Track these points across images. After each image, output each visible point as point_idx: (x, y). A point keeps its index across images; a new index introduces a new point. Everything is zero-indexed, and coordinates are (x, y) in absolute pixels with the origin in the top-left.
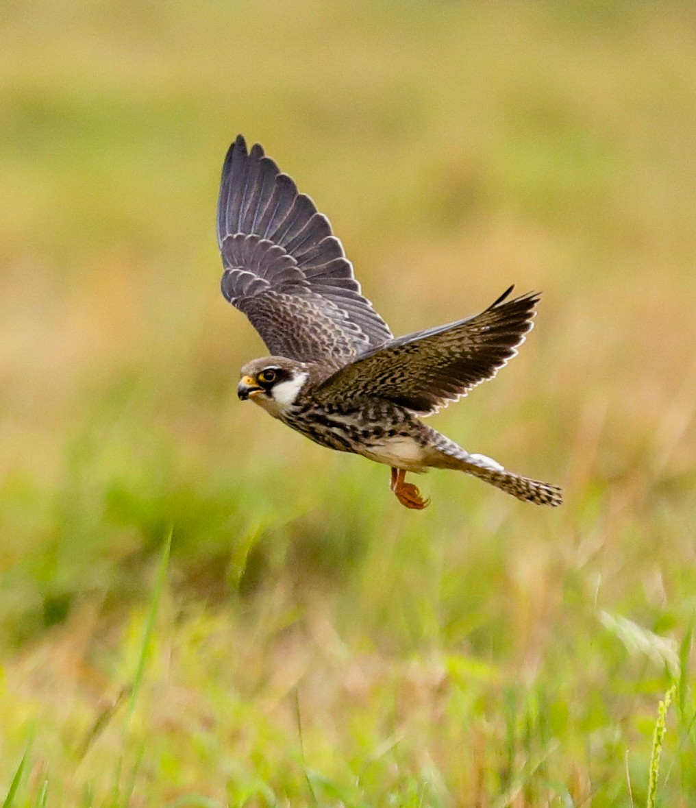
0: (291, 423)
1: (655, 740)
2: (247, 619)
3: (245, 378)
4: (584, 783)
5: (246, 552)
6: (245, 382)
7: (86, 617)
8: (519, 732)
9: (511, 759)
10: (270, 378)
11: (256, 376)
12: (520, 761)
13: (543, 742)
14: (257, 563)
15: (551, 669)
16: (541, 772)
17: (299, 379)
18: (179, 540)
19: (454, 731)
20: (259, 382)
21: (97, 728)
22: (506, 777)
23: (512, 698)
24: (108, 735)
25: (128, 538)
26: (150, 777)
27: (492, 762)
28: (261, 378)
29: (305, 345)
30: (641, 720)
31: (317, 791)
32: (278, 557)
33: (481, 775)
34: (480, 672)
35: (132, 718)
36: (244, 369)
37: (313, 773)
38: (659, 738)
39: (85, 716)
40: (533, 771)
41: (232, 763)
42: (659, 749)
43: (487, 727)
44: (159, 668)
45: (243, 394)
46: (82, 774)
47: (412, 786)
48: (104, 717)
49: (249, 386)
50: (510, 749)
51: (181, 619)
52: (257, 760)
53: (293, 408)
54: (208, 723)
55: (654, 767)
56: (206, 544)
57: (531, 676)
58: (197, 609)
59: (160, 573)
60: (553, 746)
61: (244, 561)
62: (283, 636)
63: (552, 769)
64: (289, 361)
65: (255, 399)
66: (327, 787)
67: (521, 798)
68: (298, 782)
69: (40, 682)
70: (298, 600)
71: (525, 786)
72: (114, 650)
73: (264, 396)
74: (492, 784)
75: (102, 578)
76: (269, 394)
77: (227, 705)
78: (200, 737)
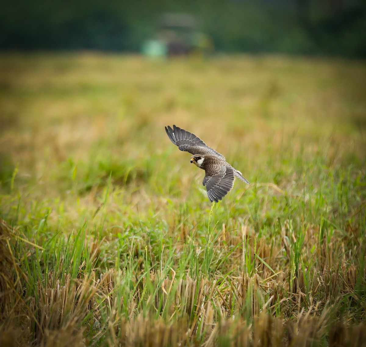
0: (201, 168)
1: (210, 214)
2: (127, 189)
3: (192, 159)
4: (195, 223)
5: (127, 175)
6: (192, 160)
7: (95, 190)
8: (182, 212)
9: (181, 217)
10: (197, 159)
11: (194, 158)
12: (182, 218)
13: (187, 215)
14: (130, 178)
15: (188, 199)
16: (187, 221)
17: (203, 159)
18: (113, 174)
19: (169, 212)
20: (195, 160)
21: (97, 212)
22: (180, 221)
23: (181, 206)
24: (99, 213)
25: (103, 173)
26: (108, 221)
27: (177, 218)
28: (195, 159)
29: (201, 152)
30: (207, 209)
31: (141, 224)
32: (134, 176)
33: (175, 221)
34: (174, 201)
35: (104, 210)
36: (192, 157)
37: (141, 221)
38: (211, 213)
39: (95, 209)
40: (185, 220)
41: (125, 219)
42: (211, 216)
43: (176, 211)
44: (110, 200)
45: (192, 162)
46: (94, 221)
47: (161, 223)
48: (98, 209)
49: (193, 160)
50: (180, 215)
51: (114, 190)
52: (129, 218)
53: (201, 166)
54: (120, 210)
55: (210, 219)
56: (119, 174)
57: (184, 201)
58: (117, 188)
59: (110, 180)
60: (189, 215)
61: (127, 177)
62: (135, 193)
63: (189, 220)
64: (200, 155)
65: (194, 163)
66: (143, 223)
67: (183, 226)
68: (138, 222)
69: (87, 203)
70: (138, 186)
71: (183, 223)
72: (101, 197)
73: (196, 162)
74: (177, 223)
75: (98, 181)
76: (197, 162)
77: (123, 208)
78: (118, 213)
